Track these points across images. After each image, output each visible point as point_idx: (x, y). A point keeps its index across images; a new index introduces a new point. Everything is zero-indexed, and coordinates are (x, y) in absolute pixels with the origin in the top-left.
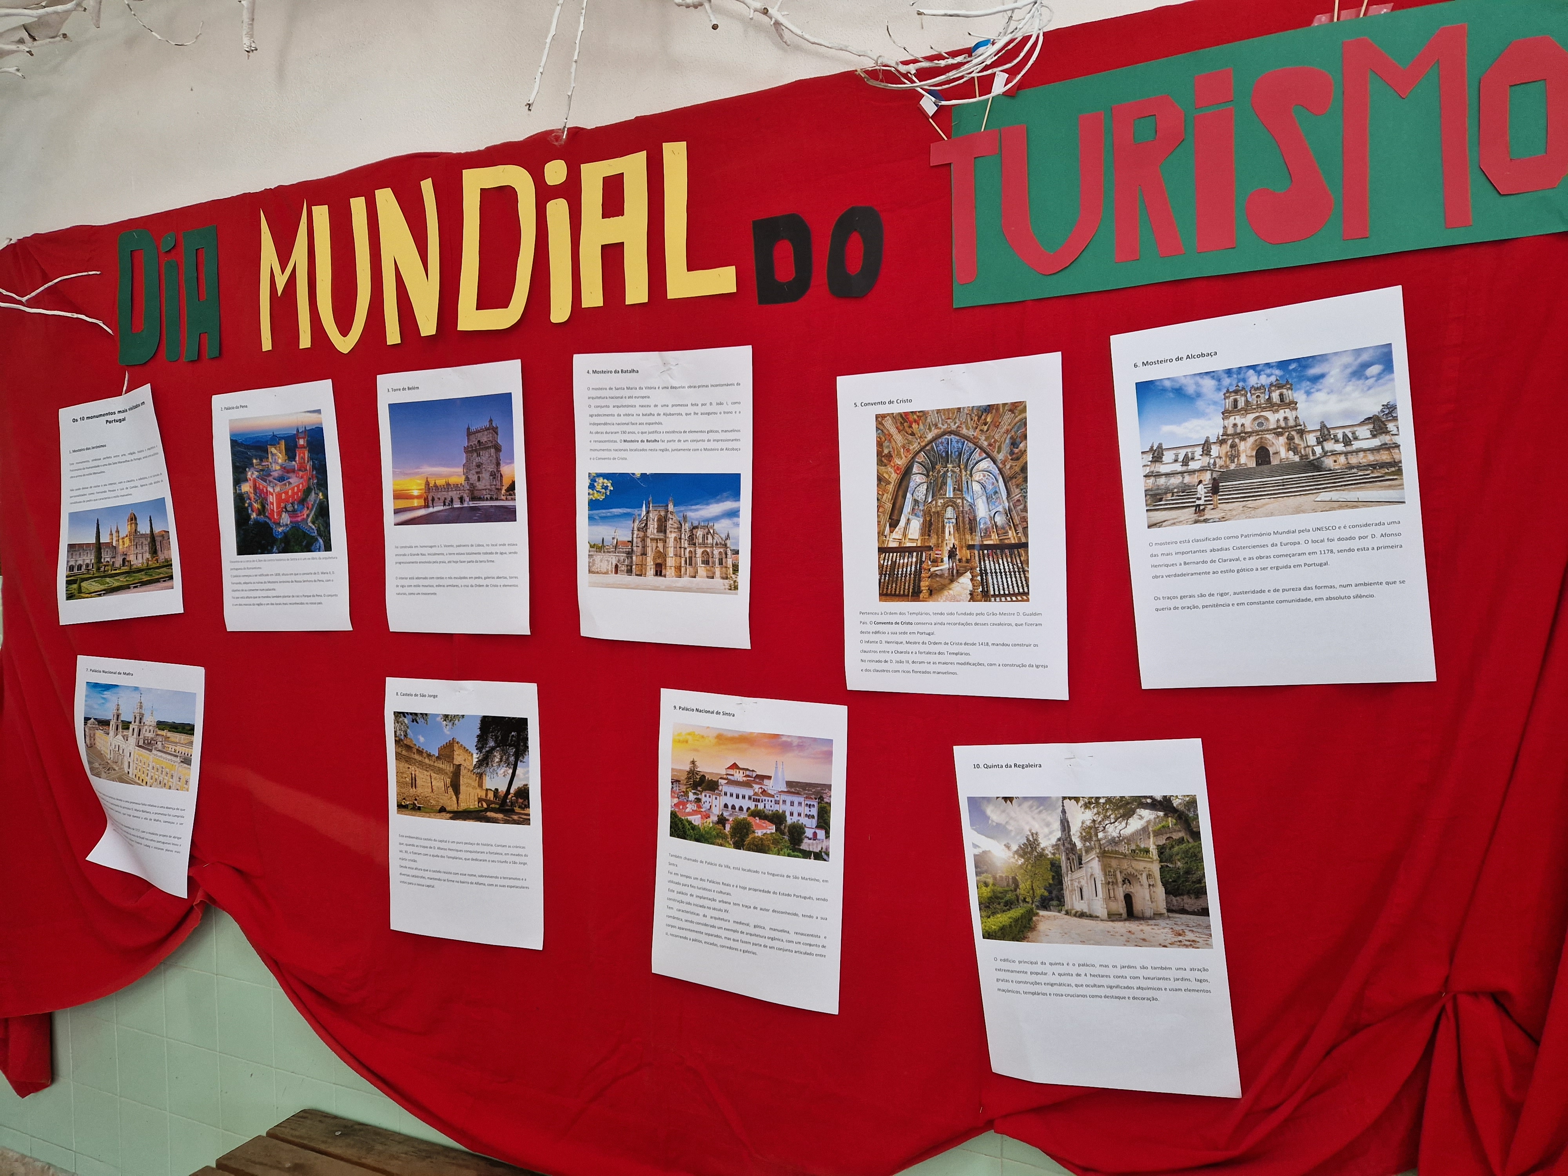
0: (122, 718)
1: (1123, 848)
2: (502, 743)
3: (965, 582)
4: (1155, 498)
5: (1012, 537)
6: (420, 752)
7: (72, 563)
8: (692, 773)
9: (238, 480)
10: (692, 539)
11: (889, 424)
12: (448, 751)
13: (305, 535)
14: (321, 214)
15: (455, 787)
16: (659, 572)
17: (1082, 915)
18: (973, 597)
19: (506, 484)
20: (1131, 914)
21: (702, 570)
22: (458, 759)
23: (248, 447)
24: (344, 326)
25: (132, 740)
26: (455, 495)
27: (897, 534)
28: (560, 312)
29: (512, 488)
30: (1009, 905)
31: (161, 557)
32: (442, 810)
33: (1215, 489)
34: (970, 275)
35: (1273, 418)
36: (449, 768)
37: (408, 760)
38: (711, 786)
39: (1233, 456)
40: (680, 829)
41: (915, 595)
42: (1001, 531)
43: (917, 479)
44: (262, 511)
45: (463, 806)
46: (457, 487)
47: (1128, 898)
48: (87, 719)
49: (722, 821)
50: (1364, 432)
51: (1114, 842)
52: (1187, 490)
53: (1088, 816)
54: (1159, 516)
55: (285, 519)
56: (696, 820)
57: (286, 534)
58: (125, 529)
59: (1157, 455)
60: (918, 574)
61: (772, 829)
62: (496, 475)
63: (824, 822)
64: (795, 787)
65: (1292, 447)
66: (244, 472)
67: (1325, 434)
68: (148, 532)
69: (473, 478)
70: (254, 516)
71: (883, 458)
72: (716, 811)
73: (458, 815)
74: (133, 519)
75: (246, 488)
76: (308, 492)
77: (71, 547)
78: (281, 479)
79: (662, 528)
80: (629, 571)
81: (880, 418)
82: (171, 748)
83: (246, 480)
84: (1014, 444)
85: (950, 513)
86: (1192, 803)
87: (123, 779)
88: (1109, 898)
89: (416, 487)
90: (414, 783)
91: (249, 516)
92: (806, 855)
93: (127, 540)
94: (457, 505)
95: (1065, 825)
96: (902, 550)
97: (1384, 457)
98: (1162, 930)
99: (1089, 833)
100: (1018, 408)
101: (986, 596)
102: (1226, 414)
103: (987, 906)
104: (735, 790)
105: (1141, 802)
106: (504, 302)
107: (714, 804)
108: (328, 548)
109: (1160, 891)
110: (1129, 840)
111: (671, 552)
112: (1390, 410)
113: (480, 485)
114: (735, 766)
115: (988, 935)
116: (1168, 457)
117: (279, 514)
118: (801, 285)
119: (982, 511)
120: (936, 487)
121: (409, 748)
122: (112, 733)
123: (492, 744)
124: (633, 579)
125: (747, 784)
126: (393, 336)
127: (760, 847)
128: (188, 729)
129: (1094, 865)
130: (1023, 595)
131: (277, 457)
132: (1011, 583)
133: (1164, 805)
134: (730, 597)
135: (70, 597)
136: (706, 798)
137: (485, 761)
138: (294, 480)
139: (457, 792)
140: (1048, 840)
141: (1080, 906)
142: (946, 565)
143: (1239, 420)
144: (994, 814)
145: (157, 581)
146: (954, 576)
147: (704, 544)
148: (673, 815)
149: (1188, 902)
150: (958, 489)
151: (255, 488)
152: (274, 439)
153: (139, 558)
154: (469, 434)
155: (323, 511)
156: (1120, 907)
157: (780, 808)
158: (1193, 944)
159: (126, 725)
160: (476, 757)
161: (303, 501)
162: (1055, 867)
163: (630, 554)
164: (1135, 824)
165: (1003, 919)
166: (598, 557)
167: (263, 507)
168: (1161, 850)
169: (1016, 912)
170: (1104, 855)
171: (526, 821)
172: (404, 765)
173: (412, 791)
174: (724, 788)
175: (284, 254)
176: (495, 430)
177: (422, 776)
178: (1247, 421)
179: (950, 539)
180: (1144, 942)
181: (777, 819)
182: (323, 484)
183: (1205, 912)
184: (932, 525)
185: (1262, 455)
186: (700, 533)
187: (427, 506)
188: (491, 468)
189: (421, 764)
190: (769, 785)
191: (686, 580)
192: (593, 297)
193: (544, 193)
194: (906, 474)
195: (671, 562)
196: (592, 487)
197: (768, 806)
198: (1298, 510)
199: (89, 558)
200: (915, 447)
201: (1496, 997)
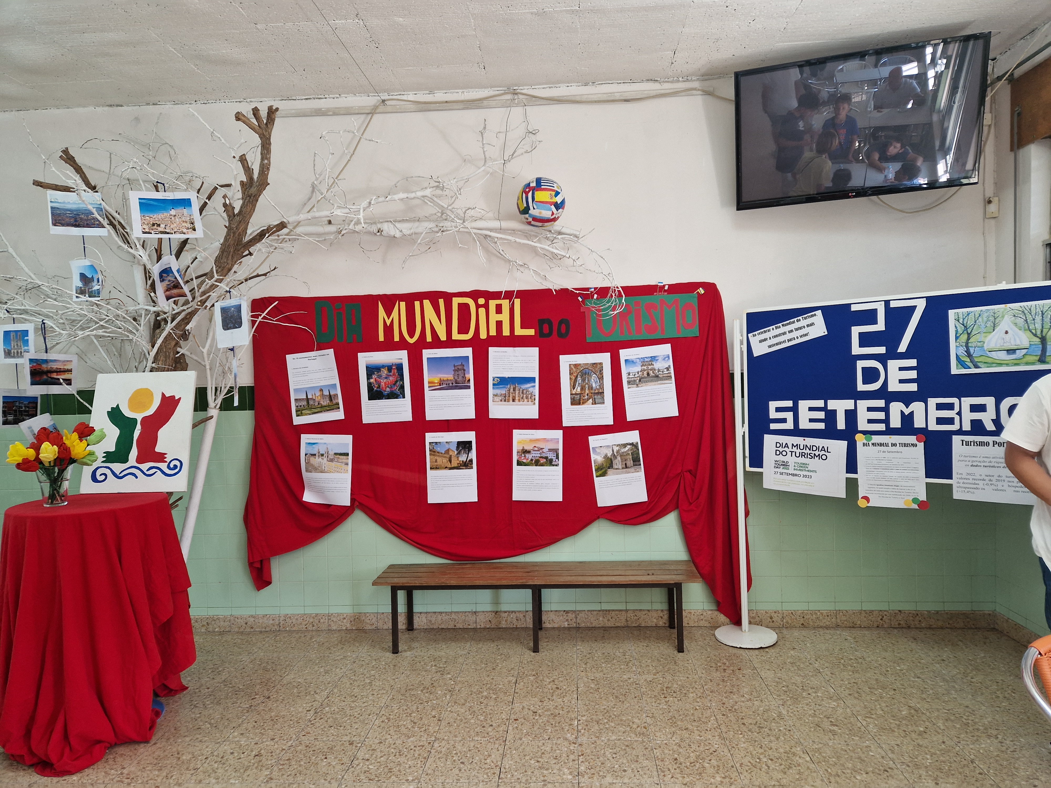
0: (321, 453)
1: (625, 454)
2: (464, 448)
3: (591, 400)
4: (629, 382)
5: (601, 391)
6: (438, 453)
7: (297, 405)
8: (523, 449)
9: (368, 379)
10: (523, 393)
11: (572, 366)
12: (447, 451)
13: (395, 394)
14: (403, 304)
15: (450, 461)
16: (514, 400)
17: (617, 469)
18: (592, 404)
19: (467, 379)
20: (626, 467)
21: (526, 400)
22: (451, 453)
23: (373, 369)
24: (411, 335)
25: (325, 459)
26: (450, 382)
27: (575, 390)
28: (483, 335)
29: (469, 380)
30: (601, 469)
31: (334, 402)
32: (446, 468)
33: (640, 381)
34: (590, 335)
35: (650, 367)
36: (448, 456)
37: (434, 455)
38: (529, 452)
39: (643, 374)
40: (519, 463)
41: (579, 404)
42: (598, 389)
43: (579, 378)
44: (379, 387)
45: (453, 466)
46: (451, 380)
47: (626, 464)
48: (306, 455)
49: (532, 460)
50: (665, 370)
51: (623, 453)
52: (635, 381)
53: (618, 448)
54: (630, 386)
55: (388, 389)
56: (525, 461)
57: (388, 394)
58: (318, 394)
59: (629, 374)
60: (580, 400)
61: (545, 460)
62: (464, 377)
63: (557, 457)
64: (550, 450)
65: (653, 373)
66: (371, 375)
67: (659, 371)
68: (328, 394)
69: (456, 378)
70: (375, 389)
71: (571, 374)
72: (530, 458)
73: (451, 469)
74: (321, 390)
75: (372, 381)
76: (397, 381)
77: (296, 400)
78: (386, 378)
79: (514, 390)
80: (505, 401)
81: (570, 365)
82: (340, 461)
83: (372, 378)
84: (600, 371)
85: (587, 386)
86: (637, 443)
87: (322, 472)
88: (622, 464)
89: (436, 380)
90: (436, 461)
91: (373, 389)
92: (554, 465)
93: (319, 398)
94: (451, 385)
95: (613, 451)
96: (576, 394)
97: (669, 375)
98: (632, 470)
99: (618, 452)
100: (601, 364)
101: (595, 403)
102: (642, 366)
103: (597, 470)
104: (535, 452)
105: (627, 444)
106: (467, 333)
107: (529, 456)
108: (404, 397)
109: (632, 461)
110: (626, 452)
111: (517, 396)
112: (669, 366)
113: (458, 380)
114: (535, 447)
115: (597, 477)
116: (631, 374)
117: (386, 388)
118: (550, 333)
119: (594, 385)
120: (583, 380)
121: (434, 452)
122: (317, 458)
123: (461, 448)
124: (506, 403)
125: (538, 451)
126: (429, 339)
127: (542, 465)
128: (347, 454)
129: (619, 458)
130: (603, 403)
131: (384, 372)
132: (600, 401)
133: (632, 444)
134: (534, 406)
135: (298, 416)
136: (527, 455)
137: (459, 453)
138: (391, 378)
139: (451, 462)
140: (609, 455)
141: (616, 467)
142: (586, 397)
143: (643, 367)
144: (598, 450)
145: (333, 409)
146: (588, 399)
147: (526, 394)
148: (518, 461)
149: (637, 463)
150: (589, 381)
151: (376, 380)
152: (383, 366)
153: (325, 402)
154: (454, 366)
155: (402, 387)
156: (624, 466)
157: (547, 455)
158: (638, 471)
159: (322, 455)
160: (456, 452)
161: (395, 384)
162: (611, 460)
163: (505, 397)
164: (627, 449)
165: (600, 472)
166: (495, 398)
167: (379, 386)
168: (632, 453)
169: (603, 471)
170: (621, 456)
171: (472, 468)
172: (432, 457)
173: (436, 464)
174: (532, 452)
175: (389, 314)
176: (464, 366)
177: (439, 459)
178: (645, 368)
179: (587, 392)
180: (629, 472)
181: (546, 458)
182: (402, 379)
183: (640, 465)
184: (583, 388)
185: (648, 374)
186: (525, 391)
187: (440, 385)
188: (463, 375)
189: (439, 456)
190: (544, 450)
191: (521, 403)
192: (493, 332)
193: (478, 306)
194: (577, 377)
195: (517, 398)
196: (493, 380)
197: (544, 455)
198: (655, 385)
199: (304, 403)
200: (578, 371)
201: (690, 471)
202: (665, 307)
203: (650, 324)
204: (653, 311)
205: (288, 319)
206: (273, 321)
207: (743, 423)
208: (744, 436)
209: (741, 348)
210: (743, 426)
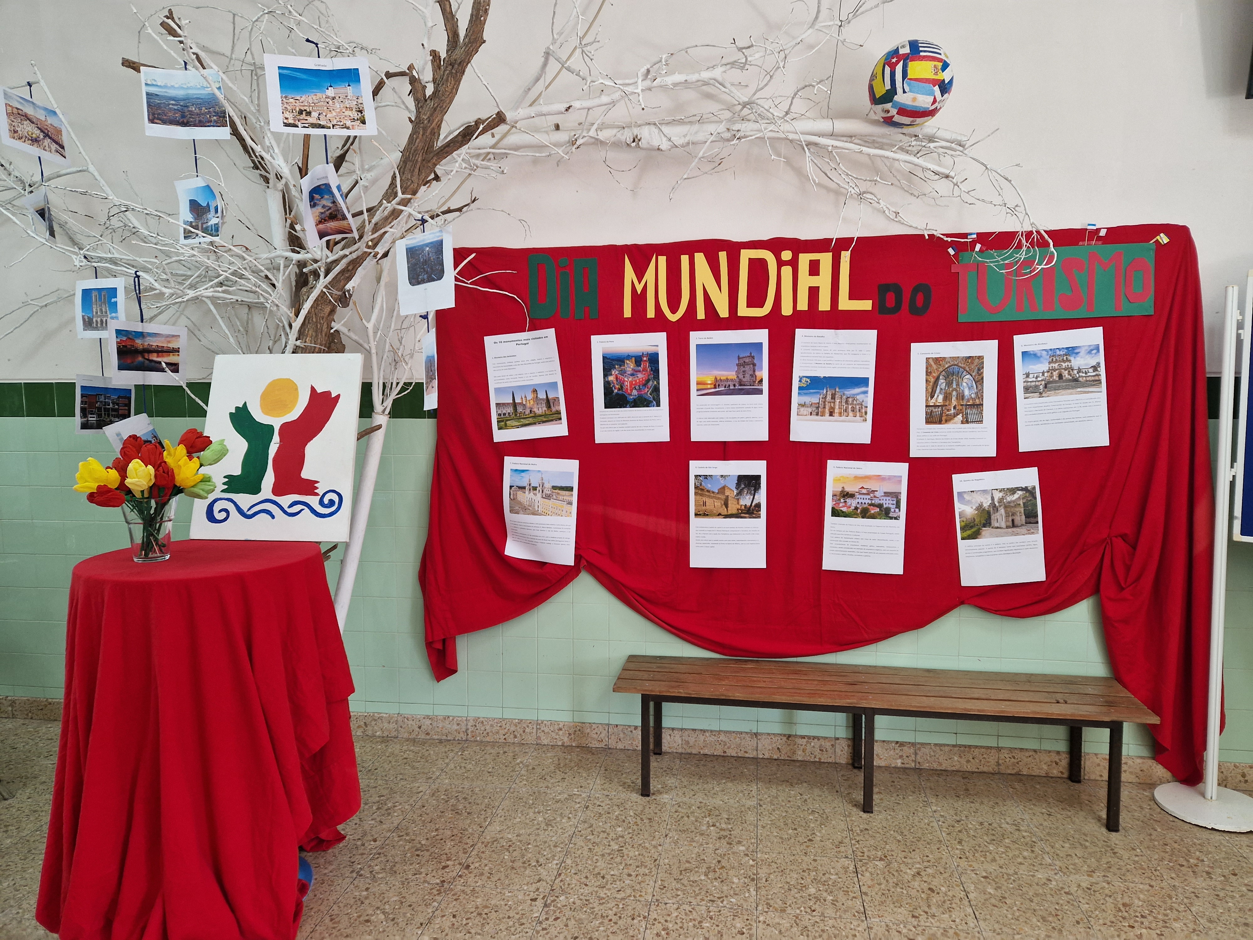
0: (532, 485)
1: (1012, 504)
2: (748, 486)
3: (960, 417)
4: (1027, 389)
5: (977, 402)
6: (708, 491)
7: (499, 412)
8: (842, 491)
9: (605, 376)
10: (847, 402)
11: (931, 361)
12: (722, 490)
13: (646, 399)
14: (662, 260)
15: (726, 505)
16: (831, 414)
17: (997, 528)
18: (962, 423)
19: (758, 379)
20: (1014, 526)
21: (851, 414)
22: (727, 493)
23: (613, 360)
24: (674, 308)
25: (539, 495)
26: (731, 384)
27: (933, 400)
28: (787, 310)
29: (761, 381)
30: (972, 527)
31: (554, 409)
32: (720, 515)
33: (1046, 387)
34: (964, 311)
35: (1064, 365)
36: (723, 497)
37: (701, 495)
38: (852, 496)
39: (1051, 376)
40: (836, 513)
41: (940, 422)
42: (974, 399)
43: (942, 381)
44: (621, 388)
45: (730, 512)
46: (732, 380)
47: (1013, 520)
48: (511, 487)
49: (856, 508)
50: (1091, 370)
51: (1009, 502)
52: (1036, 386)
53: (1001, 495)
54: (1028, 395)
55: (635, 392)
56: (844, 509)
57: (635, 400)
58: (530, 396)
59: (1028, 375)
60: (941, 415)
61: (878, 510)
62: (753, 375)
63: (898, 506)
64: (887, 494)
65: (1069, 374)
66: (610, 370)
67: (1079, 371)
68: (545, 397)
69: (741, 376)
70: (616, 391)
71: (928, 373)
72: (854, 505)
73: (726, 516)
74: (535, 391)
75: (611, 378)
76: (648, 381)
77: (497, 405)
78: (632, 375)
79: (833, 397)
80: (817, 414)
81: (927, 359)
82: (561, 498)
83: (611, 375)
84: (979, 370)
85: (954, 393)
86: (1034, 488)
87: (534, 513)
88: (1007, 521)
89: (709, 380)
90: (705, 504)
91: (613, 391)
92: (891, 518)
93: (532, 402)
94: (732, 387)
95: (993, 499)
96: (935, 406)
97: (1097, 378)
98: (1023, 530)
99: (1001, 500)
100: (981, 358)
101: (967, 422)
102: (1050, 363)
103: (963, 529)
104: (862, 496)
105: (1018, 489)
106: (761, 305)
107: (852, 503)
108: (658, 405)
109: (1023, 517)
110: (1014, 501)
111: (837, 407)
112: (1099, 364)
113: (744, 380)
114: (863, 488)
115: (963, 539)
116: (1031, 376)
117: (631, 391)
118: (897, 308)
119: (967, 393)
120: (949, 384)
121: (702, 490)
122: (527, 492)
123: (743, 486)
124: (819, 417)
125: (868, 494)
126: (701, 315)
127: (873, 517)
128: (571, 489)
129: (1002, 511)
130: (981, 422)
131: (630, 366)
132: (976, 417)
133: (1025, 489)
134: (864, 424)
135: (500, 428)
136: (849, 501)
137: (740, 493)
138: (640, 376)
139: (727, 507)
140: (986, 504)
141: (997, 525)
142: (952, 411)
143: (1053, 365)
144: (967, 497)
145: (552, 420)
146: (955, 415)
147: (852, 404)
148: (833, 508)
149: (1032, 520)
150: (958, 385)
151: (617, 378)
152: (629, 357)
153: (540, 409)
154: (739, 358)
155: (656, 390)
156: (1010, 524)
157: (881, 502)
158: (1033, 533)
159: (535, 489)
160: (735, 492)
161: (645, 385)
162: (989, 513)
163: (818, 408)
164: (1016, 496)
165: (969, 532)
166: (802, 409)
167: (622, 387)
168: (1024, 504)
169: (973, 530)
170: (1005, 507)
171: (759, 517)
172: (699, 497)
173: (704, 508)
174: (857, 495)
175: (640, 275)
176: (753, 357)
177: (709, 502)
178: (1056, 365)
179: (954, 402)
180: (1017, 534)
181: (880, 506)
182: (657, 377)
183: (1037, 522)
184: (947, 397)
185: (1060, 376)
186: (850, 400)
187: (715, 388)
188: (751, 372)
189: (709, 497)
190: (877, 494)
191: (843, 418)
192: (803, 305)
193: (781, 264)
194: (937, 379)
195: (837, 410)
196: (800, 381)
197: (876, 501)
198: (1071, 394)
199: (510, 410)
200: (941, 369)
201: (1123, 537)
202: (1098, 267)
203: (1069, 293)
204: (1075, 272)
205: (488, 282)
206: (467, 283)
207: (1234, 459)
208: (1232, 484)
209: (1238, 336)
210: (1232, 467)
